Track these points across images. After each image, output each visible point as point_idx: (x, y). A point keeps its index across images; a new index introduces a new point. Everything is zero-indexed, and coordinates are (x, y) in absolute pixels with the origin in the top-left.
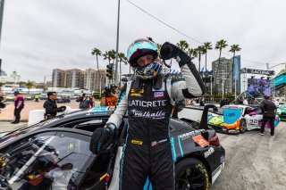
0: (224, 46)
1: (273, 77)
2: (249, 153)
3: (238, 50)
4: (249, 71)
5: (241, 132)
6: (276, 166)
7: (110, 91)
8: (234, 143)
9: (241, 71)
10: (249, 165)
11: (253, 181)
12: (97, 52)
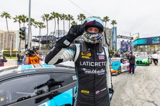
0: (108, 20)
1: (133, 41)
2: (123, 85)
3: (116, 24)
4: (121, 37)
5: (119, 74)
6: (136, 90)
7: (33, 53)
8: (116, 80)
9: (117, 37)
10: (124, 92)
11: (126, 100)
12: (6, 15)
